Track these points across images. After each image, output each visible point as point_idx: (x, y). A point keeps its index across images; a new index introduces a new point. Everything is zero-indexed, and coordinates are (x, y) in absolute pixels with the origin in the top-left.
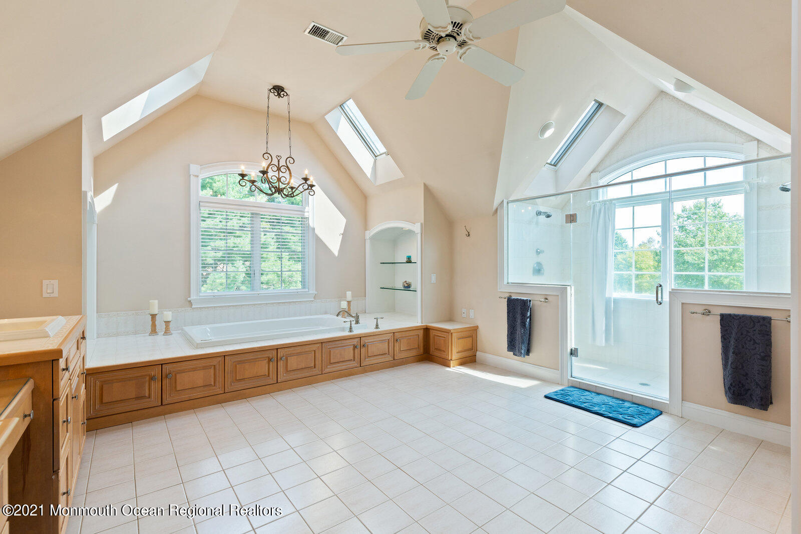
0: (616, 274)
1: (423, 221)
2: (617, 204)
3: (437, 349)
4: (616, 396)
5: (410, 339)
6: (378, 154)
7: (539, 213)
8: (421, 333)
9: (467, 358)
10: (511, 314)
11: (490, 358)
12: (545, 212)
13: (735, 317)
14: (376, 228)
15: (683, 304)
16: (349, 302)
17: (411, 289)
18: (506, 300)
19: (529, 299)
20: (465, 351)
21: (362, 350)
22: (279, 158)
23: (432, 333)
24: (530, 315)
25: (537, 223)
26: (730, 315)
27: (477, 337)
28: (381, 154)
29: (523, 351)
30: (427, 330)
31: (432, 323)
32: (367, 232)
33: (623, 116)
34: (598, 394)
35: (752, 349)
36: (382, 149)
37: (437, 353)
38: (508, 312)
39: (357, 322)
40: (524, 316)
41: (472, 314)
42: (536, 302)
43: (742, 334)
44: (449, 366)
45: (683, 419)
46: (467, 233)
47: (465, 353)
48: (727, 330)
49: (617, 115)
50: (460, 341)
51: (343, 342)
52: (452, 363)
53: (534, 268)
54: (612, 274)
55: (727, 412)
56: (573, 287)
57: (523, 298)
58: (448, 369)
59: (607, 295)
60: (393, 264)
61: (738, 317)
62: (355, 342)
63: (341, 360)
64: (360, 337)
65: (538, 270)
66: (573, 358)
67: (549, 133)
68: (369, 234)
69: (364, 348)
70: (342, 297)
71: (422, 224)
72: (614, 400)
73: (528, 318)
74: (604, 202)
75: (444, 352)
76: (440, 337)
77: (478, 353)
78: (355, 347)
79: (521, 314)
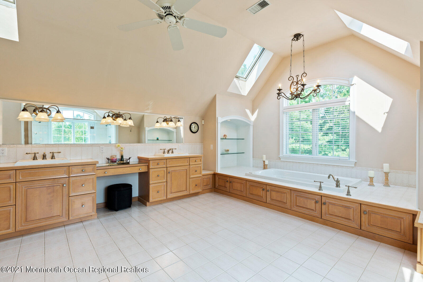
16: (386, 173)
21: (322, 206)
22: (297, 77)
39: (337, 185)
51: (306, 194)
52: (417, 267)
63: (304, 206)
64: (321, 196)
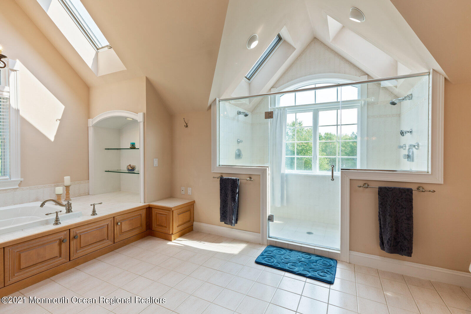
0: (286, 158)
1: (145, 112)
2: (287, 111)
3: (159, 225)
4: (303, 250)
5: (132, 219)
6: (100, 47)
7: (239, 113)
8: (144, 212)
9: (186, 229)
10: (223, 191)
11: (205, 226)
12: (244, 112)
13: (389, 189)
14: (98, 117)
15: (350, 179)
16: (67, 187)
17: (135, 171)
18: (219, 179)
19: (238, 178)
20: (184, 223)
21: (72, 242)
23: (154, 212)
24: (239, 191)
25: (238, 120)
26: (385, 188)
27: (194, 210)
28: (103, 48)
29: (233, 222)
30: (149, 209)
31: (154, 201)
32: (90, 120)
33: (295, 49)
34: (291, 250)
35: (401, 212)
36: (104, 42)
37: (158, 229)
38: (221, 190)
39: (69, 210)
40: (234, 192)
41: (189, 191)
42: (243, 180)
43: (394, 202)
44: (170, 240)
45: (351, 264)
46: (186, 125)
47: (185, 225)
48: (384, 199)
49: (291, 47)
50: (181, 215)
52: (173, 237)
53: (236, 153)
54: (285, 157)
55: (378, 257)
56: (270, 168)
57: (233, 178)
58: (169, 243)
59: (282, 172)
60: (119, 150)
61: (391, 189)
62: (62, 236)
63: (40, 261)
64: (69, 230)
65: (239, 155)
66: (270, 222)
67: (254, 44)
68: (92, 122)
69: (75, 241)
70: (59, 182)
71: (144, 114)
72: (303, 255)
73: (237, 194)
74: (280, 108)
75: (166, 227)
76: (161, 214)
77: (195, 223)
78: (61, 241)
79: (232, 191)
